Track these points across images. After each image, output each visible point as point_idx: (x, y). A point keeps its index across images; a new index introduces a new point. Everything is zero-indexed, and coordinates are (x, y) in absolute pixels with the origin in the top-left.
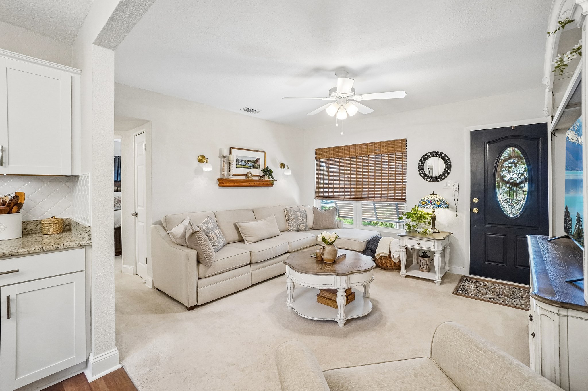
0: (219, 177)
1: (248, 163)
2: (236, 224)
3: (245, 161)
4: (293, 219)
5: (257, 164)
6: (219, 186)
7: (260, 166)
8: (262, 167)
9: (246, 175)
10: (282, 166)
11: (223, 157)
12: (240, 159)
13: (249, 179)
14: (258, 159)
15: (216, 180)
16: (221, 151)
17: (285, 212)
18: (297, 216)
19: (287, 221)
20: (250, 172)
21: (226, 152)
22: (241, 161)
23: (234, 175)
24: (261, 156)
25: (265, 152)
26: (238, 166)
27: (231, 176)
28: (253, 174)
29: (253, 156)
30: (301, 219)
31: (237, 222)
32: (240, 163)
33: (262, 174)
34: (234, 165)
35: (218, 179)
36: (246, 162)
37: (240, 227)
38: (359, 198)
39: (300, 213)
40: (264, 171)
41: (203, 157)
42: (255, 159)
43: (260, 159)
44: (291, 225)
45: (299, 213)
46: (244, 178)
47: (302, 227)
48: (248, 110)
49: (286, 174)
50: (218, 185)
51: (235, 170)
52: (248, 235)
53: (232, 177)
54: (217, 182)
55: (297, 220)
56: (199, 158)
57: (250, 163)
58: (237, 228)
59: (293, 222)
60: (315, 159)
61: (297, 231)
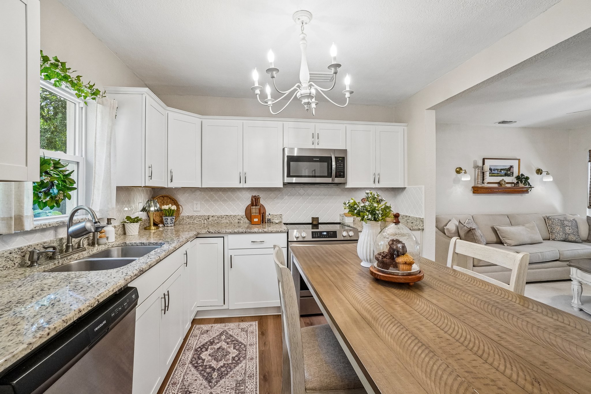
0: (473, 185)
1: (501, 172)
2: (494, 227)
3: (497, 170)
4: (558, 228)
5: (510, 171)
6: (474, 193)
7: (513, 173)
8: (516, 174)
9: (499, 183)
10: (539, 172)
11: (476, 167)
12: (493, 168)
13: (503, 186)
14: (511, 167)
15: (471, 188)
16: (475, 162)
17: (545, 220)
18: (563, 226)
19: (549, 230)
20: (503, 180)
21: (480, 164)
22: (494, 170)
23: (488, 183)
24: (515, 163)
25: (519, 160)
26: (492, 174)
27: (486, 184)
28: (507, 181)
29: (506, 164)
30: (570, 229)
31: (495, 225)
32: (493, 172)
33: (515, 181)
34: (487, 174)
35: (472, 187)
36: (499, 171)
37: (499, 230)
39: (568, 223)
40: (518, 178)
41: (461, 169)
42: (507, 167)
43: (513, 167)
44: (556, 234)
45: (566, 223)
46: (496, 185)
47: (572, 237)
48: (504, 122)
49: (544, 180)
50: (472, 192)
51: (488, 179)
52: (509, 238)
53: (486, 185)
54: (472, 189)
55: (565, 230)
56: (457, 170)
57: (502, 171)
58: (495, 231)
59: (559, 231)
60: (589, 162)
61: (564, 241)
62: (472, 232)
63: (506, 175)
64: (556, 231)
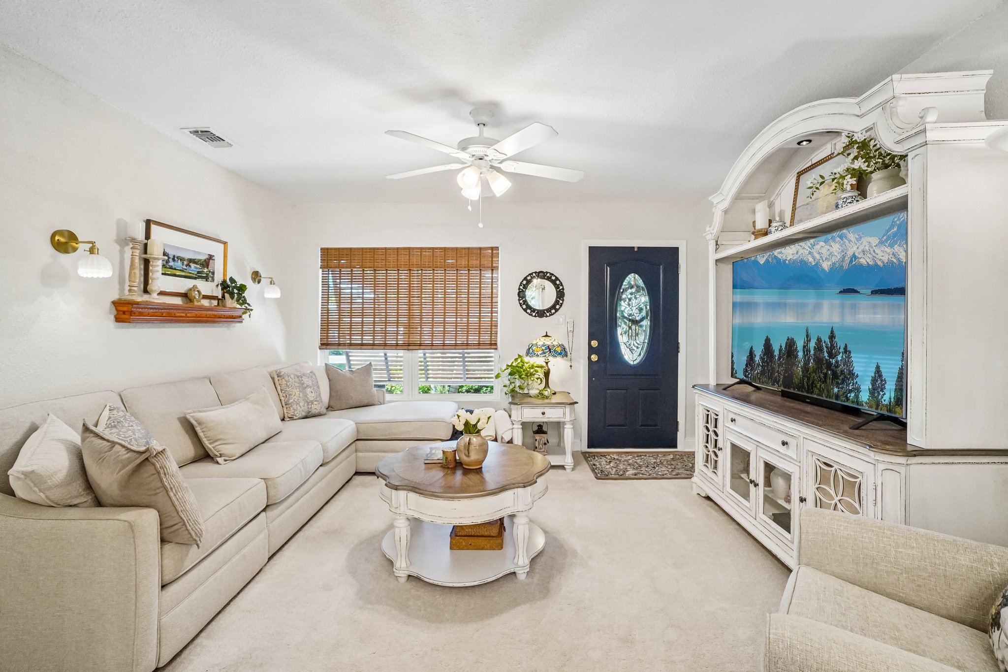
0: (115, 296)
1: (190, 266)
2: (188, 417)
3: (182, 260)
4: (296, 394)
5: (208, 268)
6: (118, 319)
7: (213, 273)
8: (219, 278)
9: (185, 296)
10: (256, 276)
11: (125, 240)
12: (171, 253)
13: (196, 303)
14: (211, 257)
15: (107, 305)
16: (121, 226)
17: (273, 379)
18: (303, 387)
19: (282, 399)
20: (195, 287)
21: (141, 236)
22: (174, 260)
23: (162, 293)
24: (216, 250)
25: (225, 243)
26: (169, 270)
27: (155, 295)
28: (203, 293)
29: (199, 248)
30: (312, 392)
31: (189, 411)
32: (171, 263)
33: (219, 293)
34: (157, 267)
35: (114, 303)
36: (185, 263)
37: (200, 424)
38: (415, 344)
39: (307, 380)
40: (224, 286)
41: (72, 237)
42: (203, 258)
43: (213, 258)
44: (295, 406)
45: (305, 380)
46: (178, 301)
47: (316, 408)
48: (205, 135)
49: (267, 295)
50: (112, 317)
51: (161, 282)
52: (225, 440)
53: (155, 298)
54: (111, 310)
55: (305, 395)
56: (57, 238)
57: (193, 265)
58: (190, 428)
59: (298, 399)
60: (320, 268)
61: (306, 417)
62: (154, 464)
63: (199, 276)
64: (294, 400)
